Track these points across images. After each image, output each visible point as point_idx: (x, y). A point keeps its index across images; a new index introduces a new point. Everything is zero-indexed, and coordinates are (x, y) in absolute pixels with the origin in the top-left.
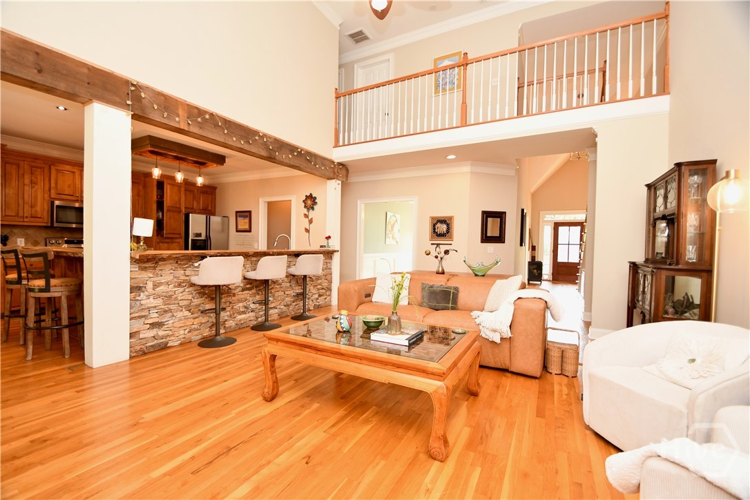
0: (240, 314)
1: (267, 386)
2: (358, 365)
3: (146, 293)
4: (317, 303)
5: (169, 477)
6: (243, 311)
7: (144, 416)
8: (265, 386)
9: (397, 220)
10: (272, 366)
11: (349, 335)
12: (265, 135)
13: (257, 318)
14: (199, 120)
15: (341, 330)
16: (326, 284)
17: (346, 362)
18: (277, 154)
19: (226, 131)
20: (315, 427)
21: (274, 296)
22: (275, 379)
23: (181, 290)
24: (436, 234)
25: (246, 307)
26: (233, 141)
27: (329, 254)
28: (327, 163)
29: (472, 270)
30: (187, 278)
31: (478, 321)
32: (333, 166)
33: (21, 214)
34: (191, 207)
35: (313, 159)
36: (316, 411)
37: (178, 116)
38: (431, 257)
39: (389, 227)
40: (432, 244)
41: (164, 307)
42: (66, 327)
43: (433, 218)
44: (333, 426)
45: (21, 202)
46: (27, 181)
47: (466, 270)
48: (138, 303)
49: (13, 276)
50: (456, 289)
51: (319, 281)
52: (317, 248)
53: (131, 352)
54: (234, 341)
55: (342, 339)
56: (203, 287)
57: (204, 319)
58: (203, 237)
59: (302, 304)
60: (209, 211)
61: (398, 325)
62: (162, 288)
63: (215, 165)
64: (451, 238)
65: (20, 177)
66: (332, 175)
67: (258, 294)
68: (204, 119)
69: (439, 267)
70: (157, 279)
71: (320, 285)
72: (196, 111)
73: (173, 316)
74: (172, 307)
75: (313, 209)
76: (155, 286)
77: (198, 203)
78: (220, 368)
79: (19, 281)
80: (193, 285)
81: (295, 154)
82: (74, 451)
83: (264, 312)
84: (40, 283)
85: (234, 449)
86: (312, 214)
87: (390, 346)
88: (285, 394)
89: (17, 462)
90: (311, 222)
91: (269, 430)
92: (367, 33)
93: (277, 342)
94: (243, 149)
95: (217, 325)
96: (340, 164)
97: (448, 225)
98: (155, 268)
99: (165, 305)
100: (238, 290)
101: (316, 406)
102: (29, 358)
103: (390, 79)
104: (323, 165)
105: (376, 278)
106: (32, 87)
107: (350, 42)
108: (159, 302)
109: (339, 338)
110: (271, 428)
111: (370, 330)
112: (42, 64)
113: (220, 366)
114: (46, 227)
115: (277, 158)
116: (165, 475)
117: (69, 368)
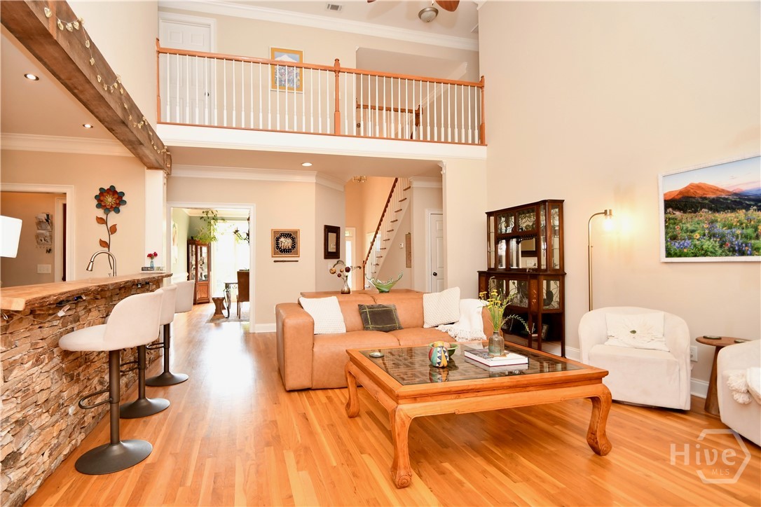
24: (279, 250)
28: (160, 145)
32: (163, 150)
40: (275, 261)
43: (275, 232)
64: (297, 253)
66: (162, 163)
69: (344, 286)
75: (117, 211)
81: (142, 123)
90: (112, 230)
97: (293, 238)
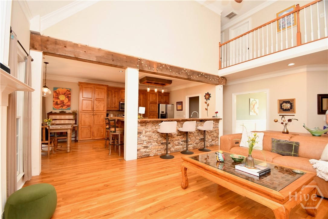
0: (176, 146)
1: (183, 182)
2: (227, 182)
3: (143, 135)
4: (211, 144)
5: (141, 213)
6: (177, 145)
7: (137, 183)
8: (182, 182)
9: (256, 103)
10: (185, 173)
11: (223, 164)
12: (186, 69)
13: (183, 148)
14: (161, 68)
15: (219, 161)
16: (216, 135)
17: (220, 179)
18: (191, 76)
19: (171, 71)
20: (204, 209)
21: (190, 139)
22: (186, 179)
23: (154, 134)
24: (282, 109)
25: (179, 143)
26: (174, 74)
27: (217, 120)
28: (215, 77)
29: (310, 132)
30: (156, 130)
31: (315, 166)
32: (218, 79)
33: (112, 107)
34: (160, 101)
35: (208, 77)
36: (206, 200)
37: (154, 68)
38: (279, 124)
39: (251, 106)
40: (280, 115)
41: (148, 140)
42: (120, 145)
43: (280, 101)
44: (214, 211)
45: (112, 103)
46: (113, 96)
47: (306, 132)
48: (140, 138)
49: (108, 127)
50: (298, 144)
51: (212, 133)
52: (211, 117)
53: (137, 156)
54: (173, 157)
55: (219, 166)
56: (162, 133)
57: (162, 147)
58: (165, 113)
59: (203, 144)
60: (167, 103)
61: (252, 163)
62: (148, 133)
63: (168, 84)
64: (294, 112)
65: (112, 95)
66: (218, 83)
67: (184, 138)
68: (163, 67)
69: (284, 129)
70: (147, 130)
71: (213, 135)
72: (160, 65)
73: (151, 144)
74: (151, 141)
75: (209, 99)
76: (146, 132)
77: (163, 100)
78: (166, 169)
79: (109, 129)
80: (158, 133)
81: (200, 75)
82: (114, 192)
83: (186, 146)
84: (113, 129)
85: (166, 209)
86: (208, 102)
87: (247, 174)
88: (192, 187)
89: (99, 192)
90: (208, 105)
91: (182, 204)
92: (235, 12)
93: (187, 162)
94: (177, 77)
95: (167, 149)
96: (222, 77)
97: (291, 104)
98: (145, 125)
99: (149, 140)
100: (175, 136)
101: (206, 197)
102: (110, 154)
103: (249, 30)
104: (213, 79)
105: (241, 134)
106: (111, 66)
107: (227, 19)
108: (147, 138)
109: (218, 165)
110: (183, 203)
111: (236, 163)
112: (114, 58)
113: (166, 168)
114: (118, 111)
115: (192, 78)
116: (140, 212)
117: (120, 160)
